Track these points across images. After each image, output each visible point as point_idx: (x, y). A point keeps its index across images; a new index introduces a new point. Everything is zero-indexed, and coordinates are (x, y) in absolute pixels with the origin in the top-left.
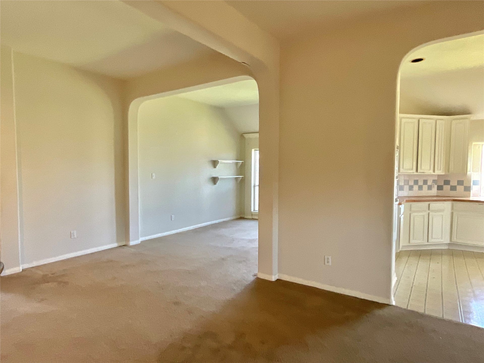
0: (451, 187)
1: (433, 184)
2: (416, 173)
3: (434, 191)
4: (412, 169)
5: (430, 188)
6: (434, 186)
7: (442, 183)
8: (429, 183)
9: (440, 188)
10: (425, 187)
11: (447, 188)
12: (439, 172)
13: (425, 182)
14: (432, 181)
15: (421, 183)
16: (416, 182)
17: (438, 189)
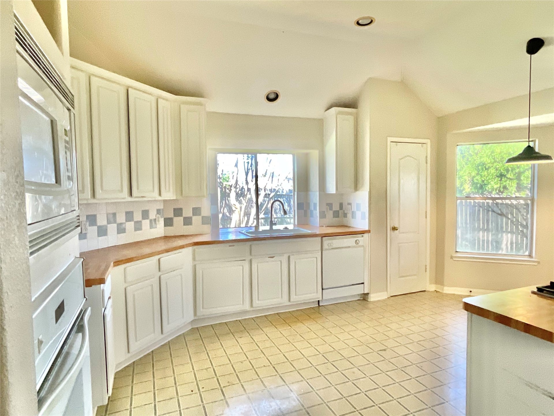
0: (185, 218)
1: (158, 218)
2: (130, 199)
3: (160, 230)
4: (121, 191)
5: (153, 223)
6: (159, 221)
7: (171, 215)
8: (153, 215)
9: (168, 222)
10: (146, 223)
11: (178, 221)
12: (169, 195)
13: (145, 214)
14: (155, 212)
15: (138, 217)
16: (129, 216)
17: (165, 225)
